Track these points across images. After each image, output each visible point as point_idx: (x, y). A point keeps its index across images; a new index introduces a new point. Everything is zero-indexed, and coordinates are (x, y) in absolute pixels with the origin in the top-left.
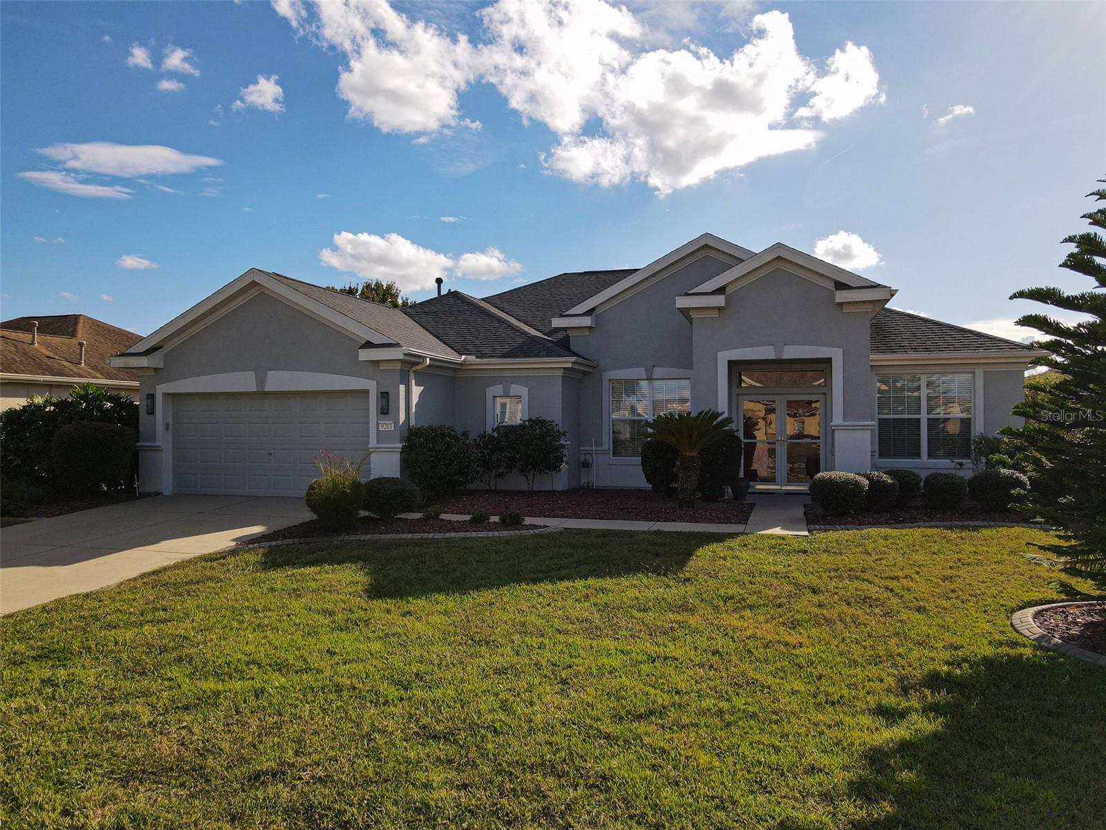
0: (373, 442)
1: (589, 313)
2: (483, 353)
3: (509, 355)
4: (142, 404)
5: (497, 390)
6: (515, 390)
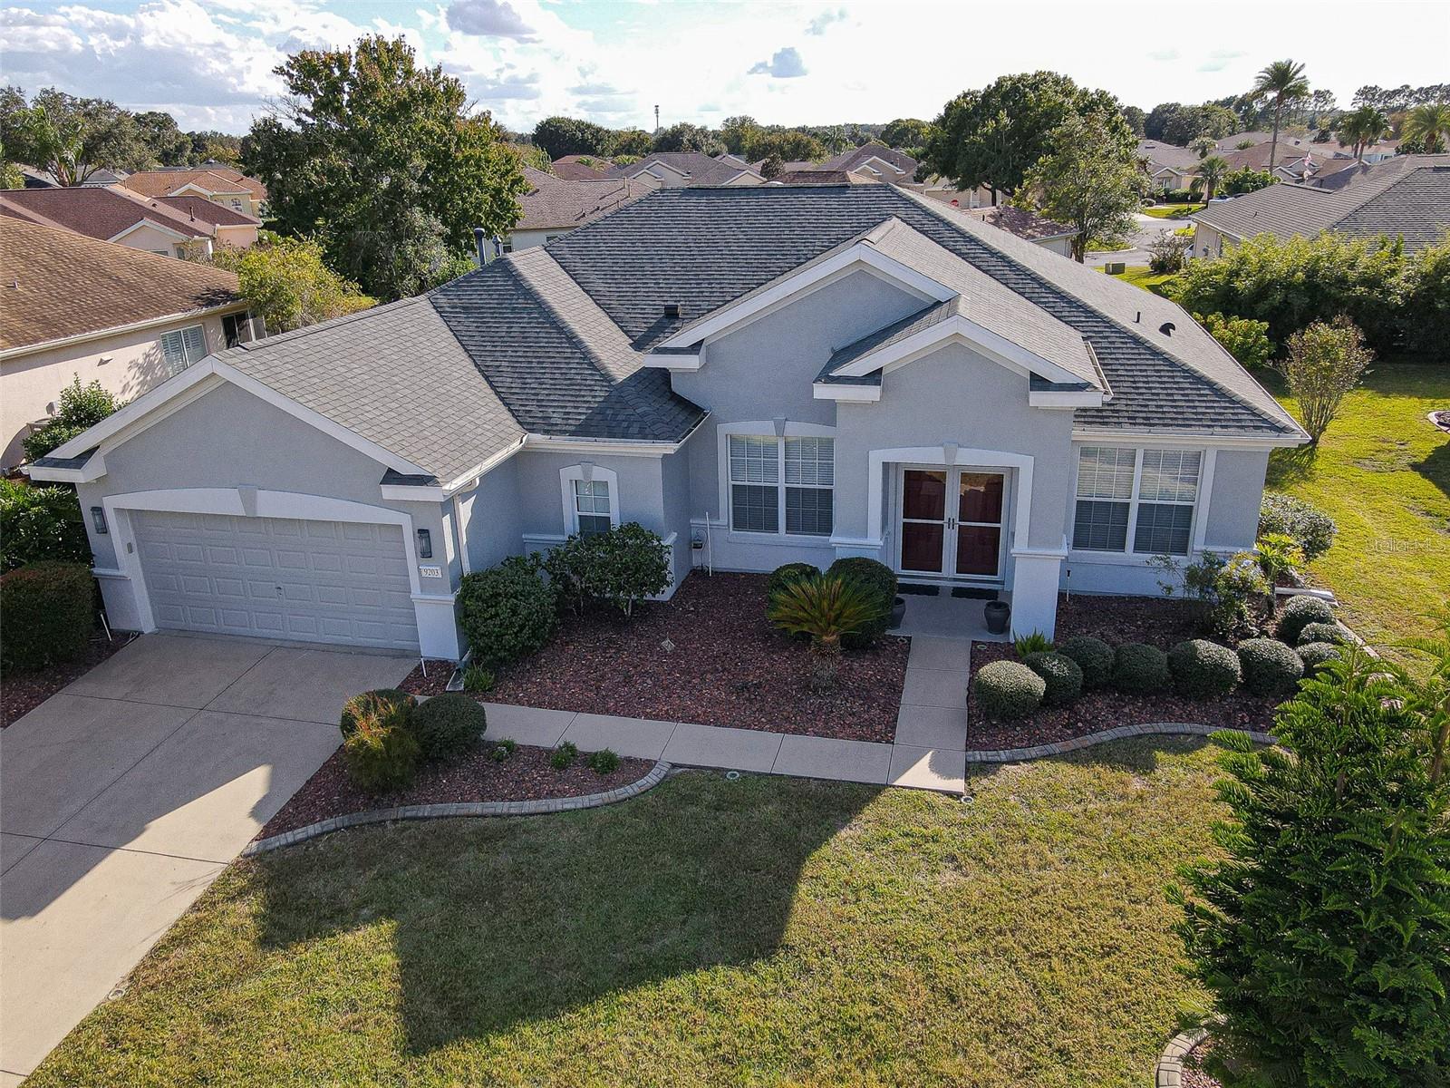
0: (416, 591)
1: (695, 348)
2: (553, 421)
3: (584, 430)
4: (89, 521)
5: (574, 472)
6: (599, 473)
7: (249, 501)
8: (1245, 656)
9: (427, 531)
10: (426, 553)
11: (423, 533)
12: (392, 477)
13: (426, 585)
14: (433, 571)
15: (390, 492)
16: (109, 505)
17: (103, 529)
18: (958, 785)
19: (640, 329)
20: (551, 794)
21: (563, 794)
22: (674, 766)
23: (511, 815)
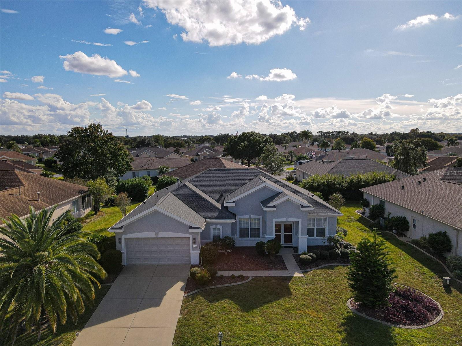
0: (191, 251)
1: (234, 202)
2: (209, 217)
3: (217, 218)
4: (117, 241)
5: (214, 227)
6: (219, 227)
7: (157, 234)
8: (341, 251)
9: (195, 238)
10: (194, 243)
11: (194, 239)
12: (191, 227)
13: (194, 249)
14: (196, 246)
15: (191, 230)
16: (123, 237)
17: (120, 242)
18: (302, 275)
19: (217, 199)
20: (234, 282)
21: (237, 282)
22: (252, 277)
23: (229, 286)
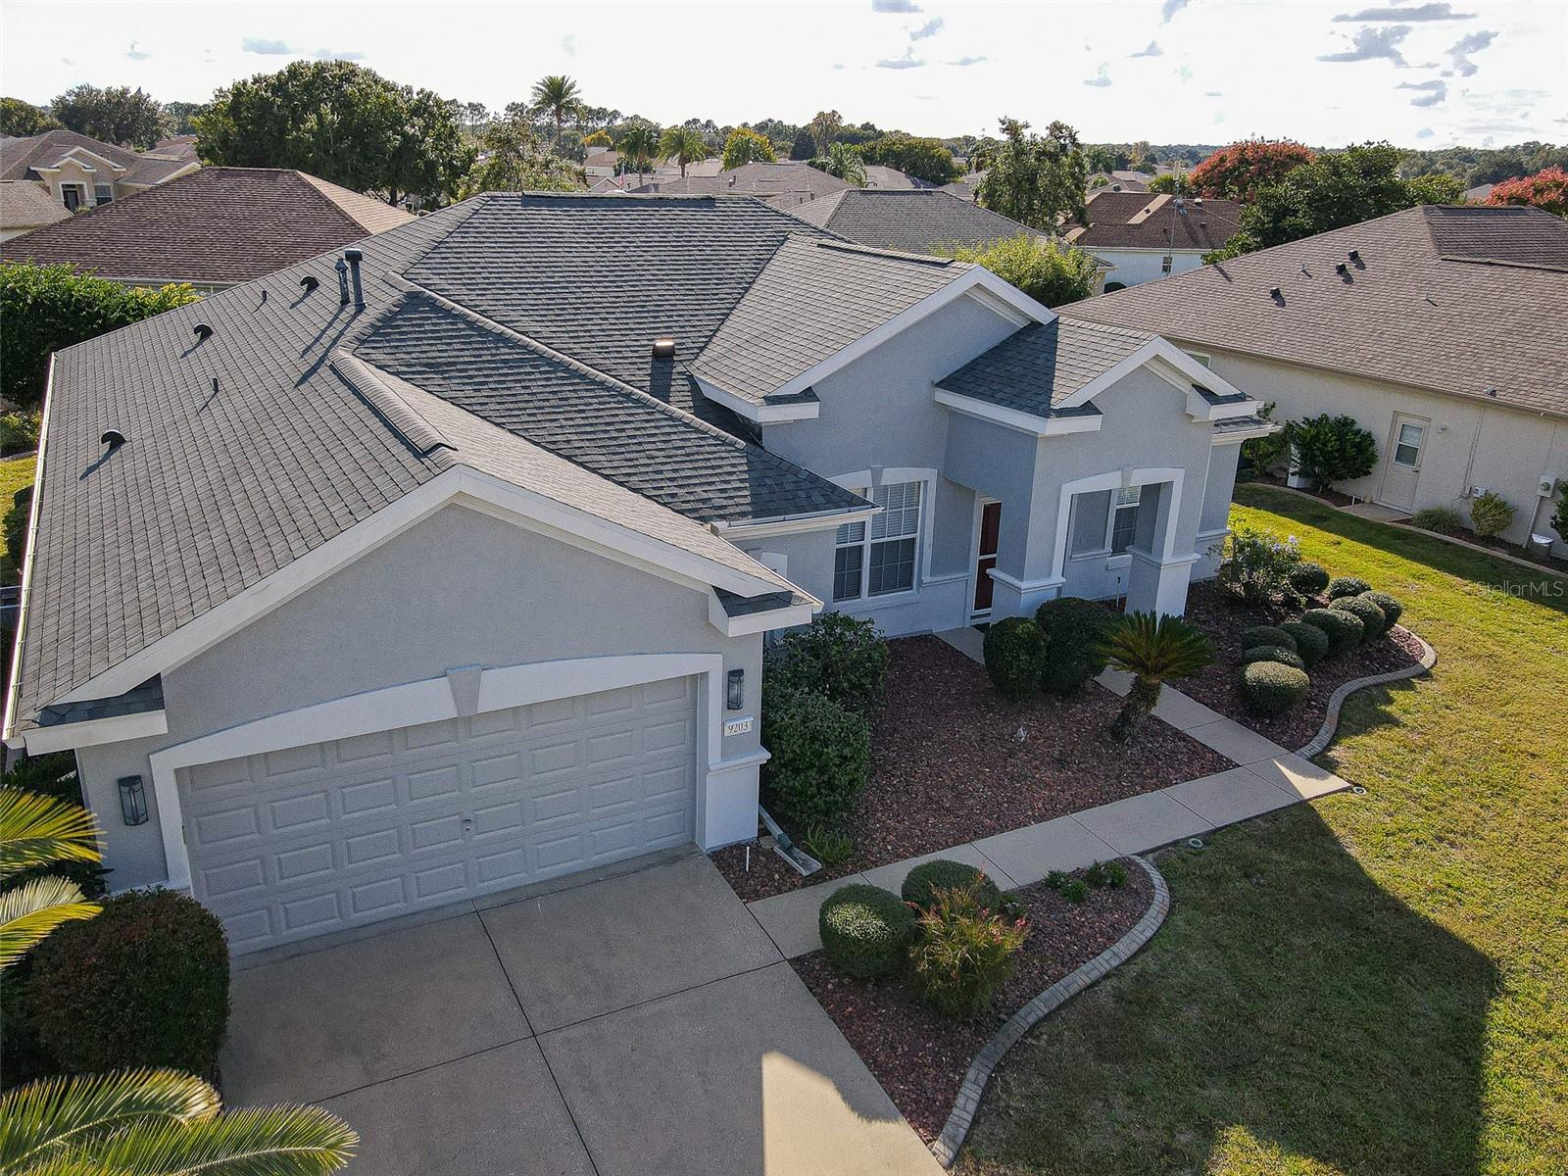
0: (713, 760)
1: (808, 395)
4: (101, 804)
7: (466, 694)
9: (742, 671)
10: (733, 704)
11: (732, 678)
12: (731, 602)
13: (730, 747)
14: (738, 724)
16: (163, 770)
17: (139, 812)
22: (1141, 856)
